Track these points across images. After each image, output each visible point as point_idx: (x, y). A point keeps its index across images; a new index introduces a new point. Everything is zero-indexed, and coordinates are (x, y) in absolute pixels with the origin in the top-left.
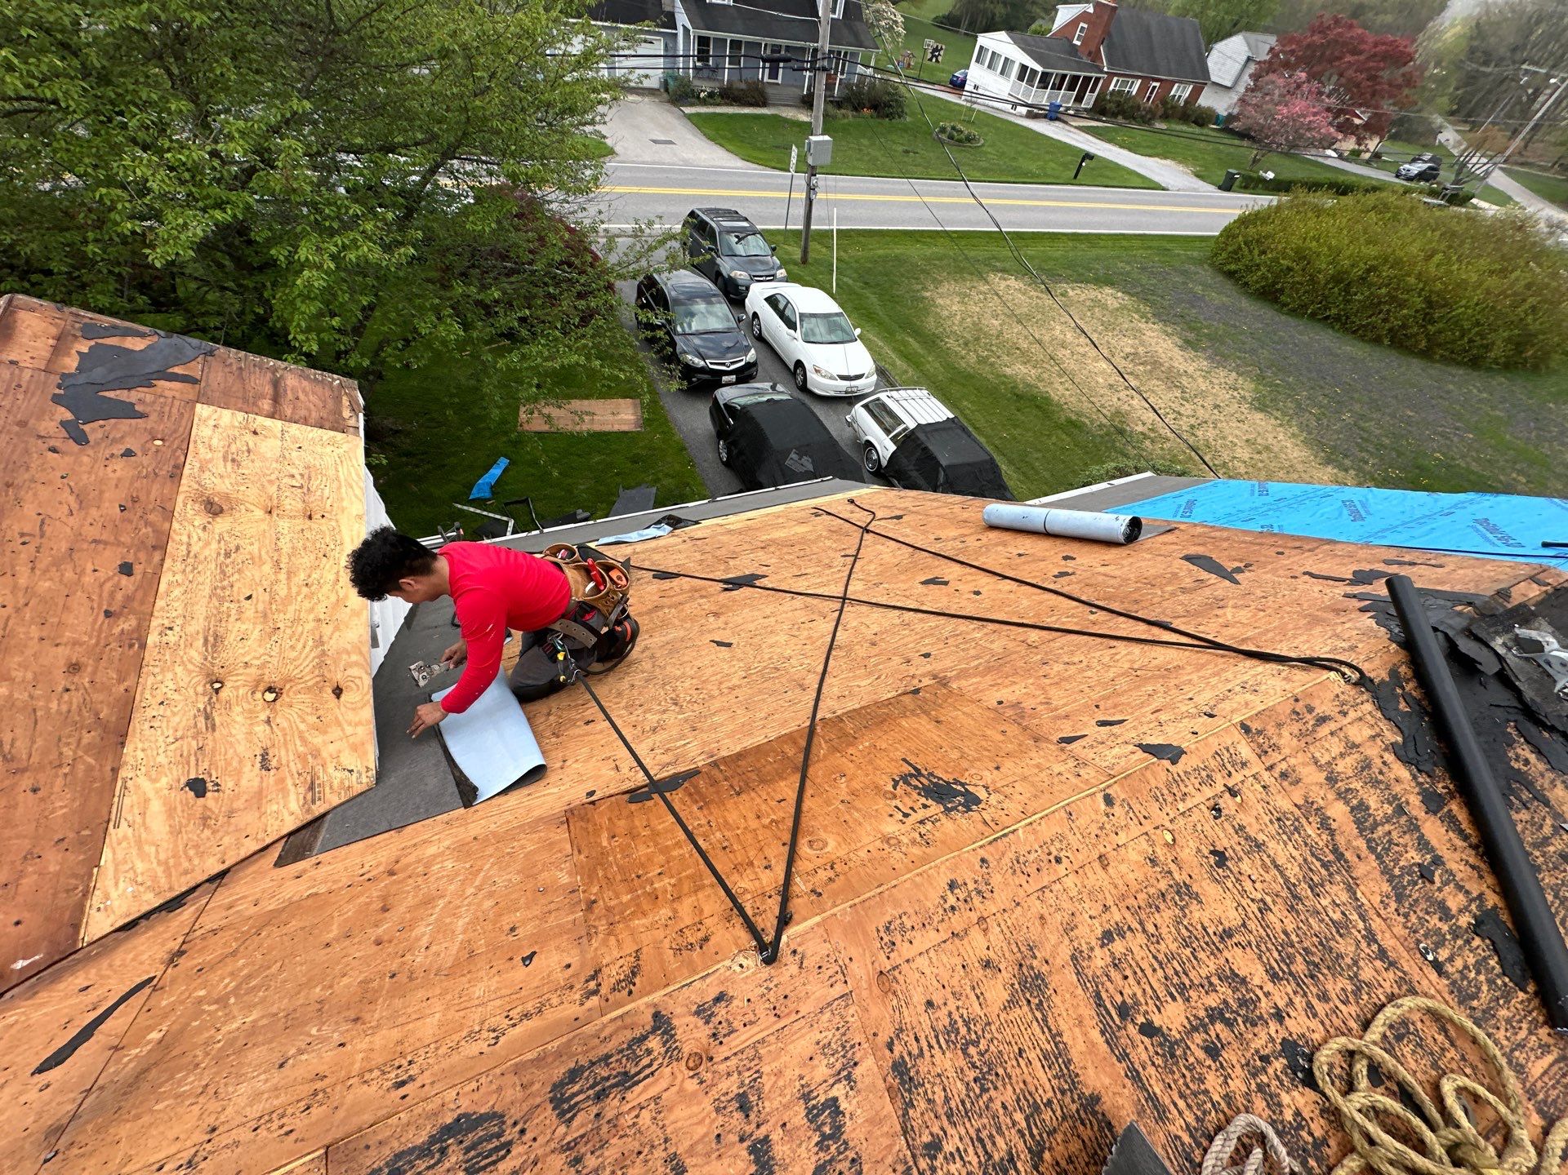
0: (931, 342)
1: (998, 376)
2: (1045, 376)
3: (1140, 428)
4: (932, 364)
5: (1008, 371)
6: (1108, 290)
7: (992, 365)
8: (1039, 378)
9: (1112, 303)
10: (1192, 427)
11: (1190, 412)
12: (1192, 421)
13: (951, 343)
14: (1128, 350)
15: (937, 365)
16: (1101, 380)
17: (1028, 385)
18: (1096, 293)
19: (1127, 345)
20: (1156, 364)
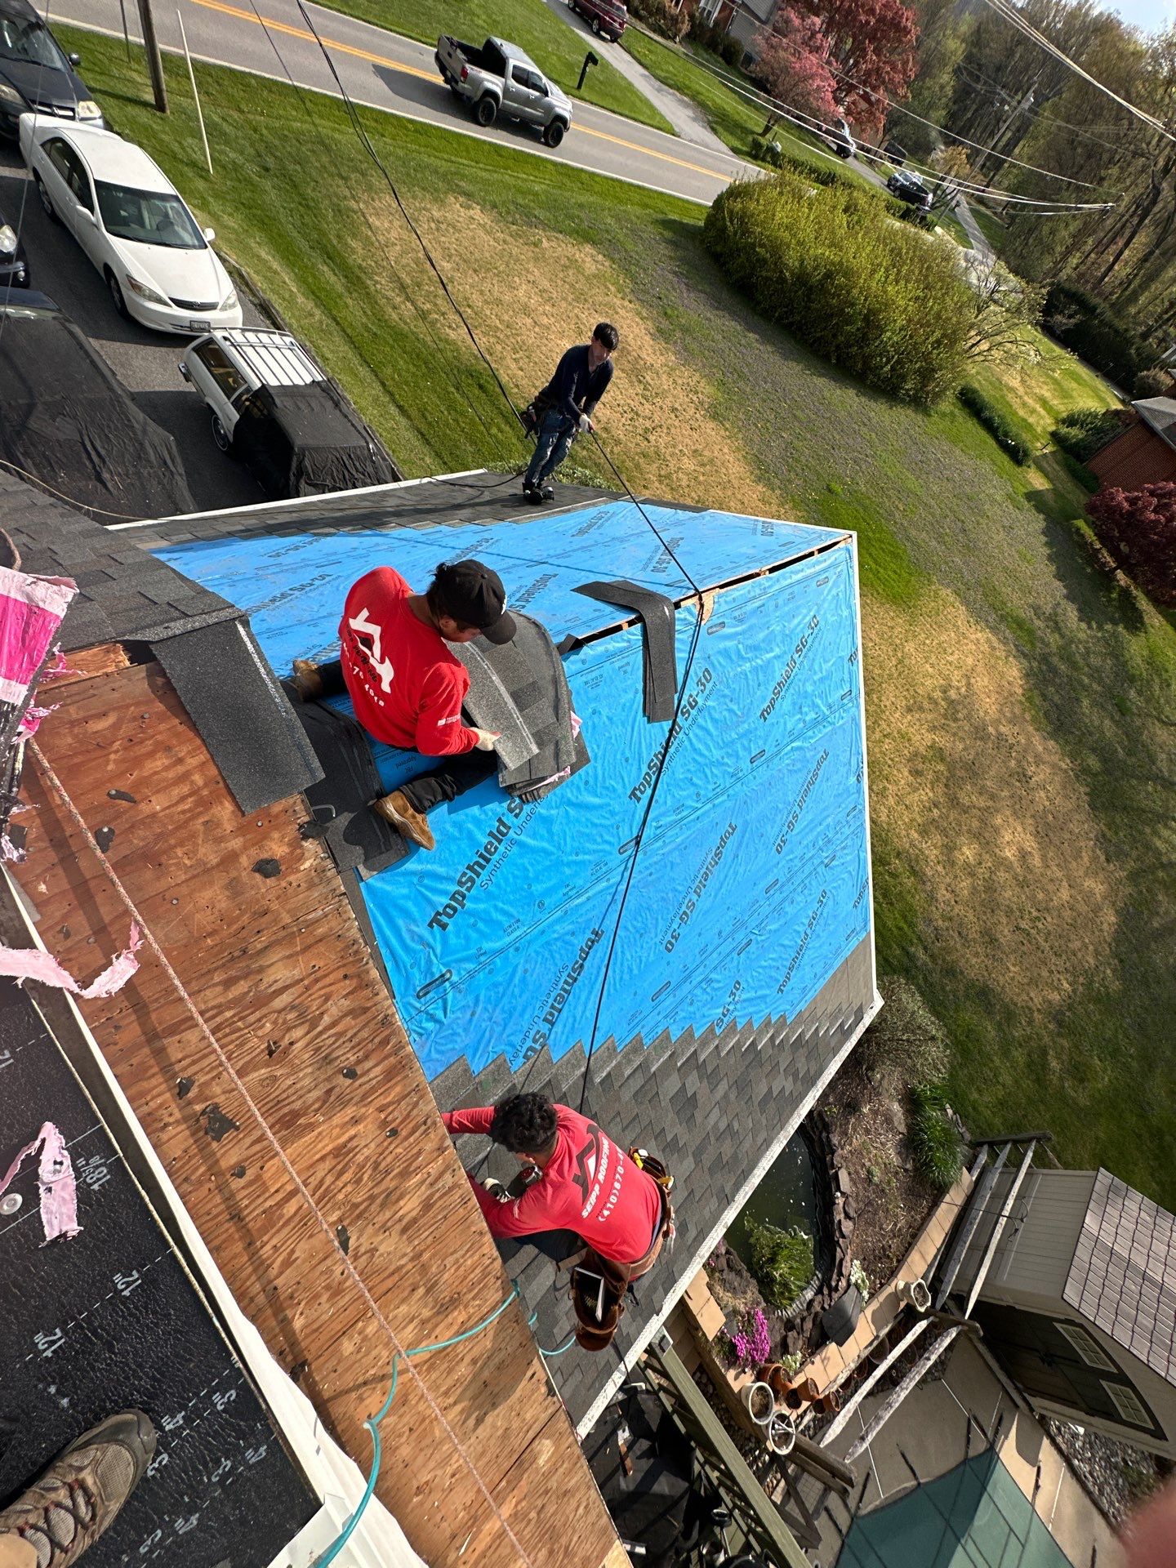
1: (437, 339)
2: (497, 348)
8: (491, 351)
18: (574, 250)
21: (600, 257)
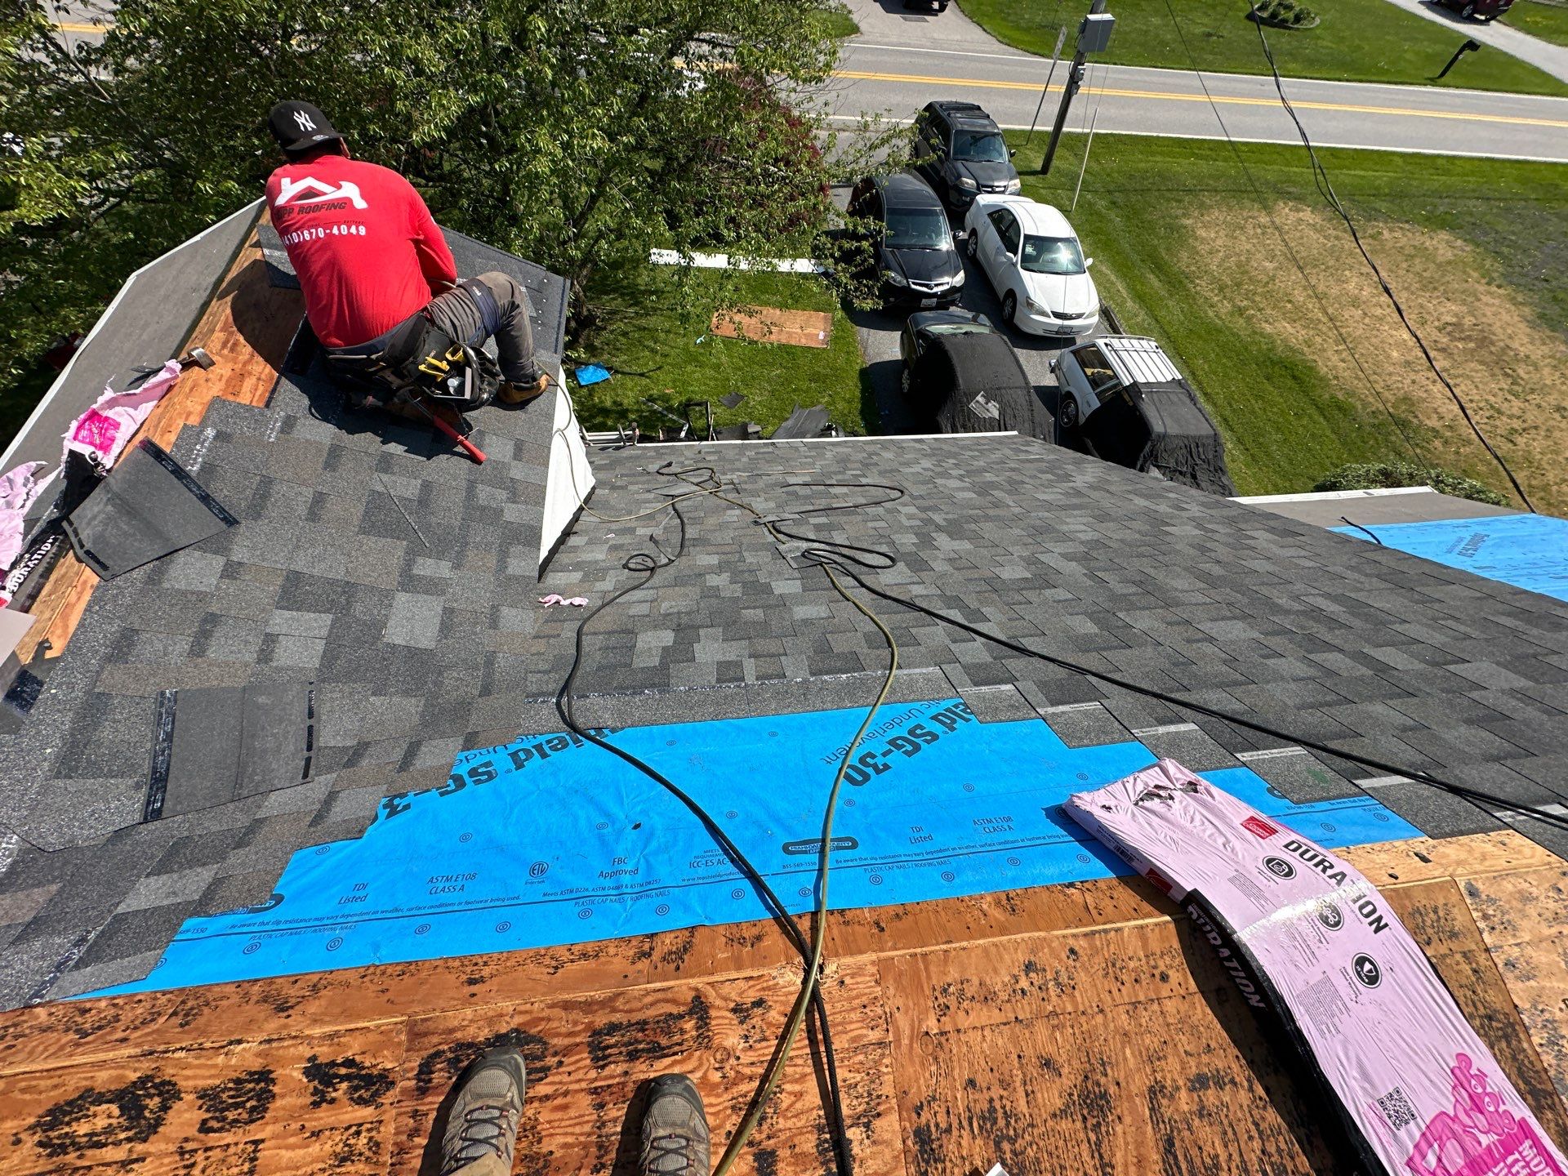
0: (1177, 283)
1: (1255, 333)
2: (1318, 339)
3: (1433, 422)
4: (1173, 309)
5: (1268, 328)
6: (1444, 235)
7: (1249, 319)
8: (1309, 343)
9: (1445, 253)
10: (1514, 431)
11: (1515, 411)
12: (1517, 424)
13: (1203, 286)
14: (1449, 319)
15: (1177, 311)
16: (1395, 354)
17: (1291, 349)
18: (1425, 238)
19: (1449, 311)
20: (1484, 341)
21: (1459, 243)
